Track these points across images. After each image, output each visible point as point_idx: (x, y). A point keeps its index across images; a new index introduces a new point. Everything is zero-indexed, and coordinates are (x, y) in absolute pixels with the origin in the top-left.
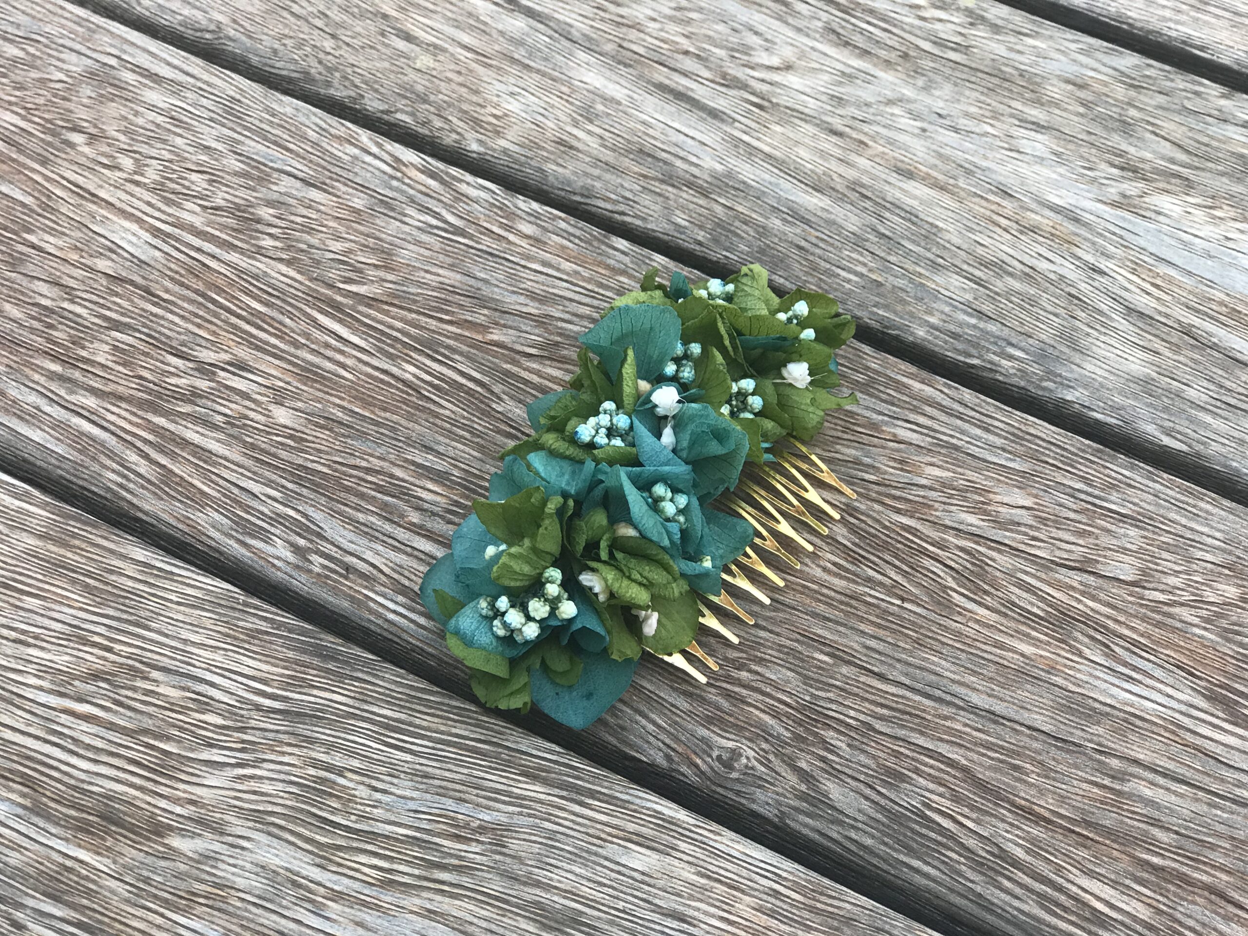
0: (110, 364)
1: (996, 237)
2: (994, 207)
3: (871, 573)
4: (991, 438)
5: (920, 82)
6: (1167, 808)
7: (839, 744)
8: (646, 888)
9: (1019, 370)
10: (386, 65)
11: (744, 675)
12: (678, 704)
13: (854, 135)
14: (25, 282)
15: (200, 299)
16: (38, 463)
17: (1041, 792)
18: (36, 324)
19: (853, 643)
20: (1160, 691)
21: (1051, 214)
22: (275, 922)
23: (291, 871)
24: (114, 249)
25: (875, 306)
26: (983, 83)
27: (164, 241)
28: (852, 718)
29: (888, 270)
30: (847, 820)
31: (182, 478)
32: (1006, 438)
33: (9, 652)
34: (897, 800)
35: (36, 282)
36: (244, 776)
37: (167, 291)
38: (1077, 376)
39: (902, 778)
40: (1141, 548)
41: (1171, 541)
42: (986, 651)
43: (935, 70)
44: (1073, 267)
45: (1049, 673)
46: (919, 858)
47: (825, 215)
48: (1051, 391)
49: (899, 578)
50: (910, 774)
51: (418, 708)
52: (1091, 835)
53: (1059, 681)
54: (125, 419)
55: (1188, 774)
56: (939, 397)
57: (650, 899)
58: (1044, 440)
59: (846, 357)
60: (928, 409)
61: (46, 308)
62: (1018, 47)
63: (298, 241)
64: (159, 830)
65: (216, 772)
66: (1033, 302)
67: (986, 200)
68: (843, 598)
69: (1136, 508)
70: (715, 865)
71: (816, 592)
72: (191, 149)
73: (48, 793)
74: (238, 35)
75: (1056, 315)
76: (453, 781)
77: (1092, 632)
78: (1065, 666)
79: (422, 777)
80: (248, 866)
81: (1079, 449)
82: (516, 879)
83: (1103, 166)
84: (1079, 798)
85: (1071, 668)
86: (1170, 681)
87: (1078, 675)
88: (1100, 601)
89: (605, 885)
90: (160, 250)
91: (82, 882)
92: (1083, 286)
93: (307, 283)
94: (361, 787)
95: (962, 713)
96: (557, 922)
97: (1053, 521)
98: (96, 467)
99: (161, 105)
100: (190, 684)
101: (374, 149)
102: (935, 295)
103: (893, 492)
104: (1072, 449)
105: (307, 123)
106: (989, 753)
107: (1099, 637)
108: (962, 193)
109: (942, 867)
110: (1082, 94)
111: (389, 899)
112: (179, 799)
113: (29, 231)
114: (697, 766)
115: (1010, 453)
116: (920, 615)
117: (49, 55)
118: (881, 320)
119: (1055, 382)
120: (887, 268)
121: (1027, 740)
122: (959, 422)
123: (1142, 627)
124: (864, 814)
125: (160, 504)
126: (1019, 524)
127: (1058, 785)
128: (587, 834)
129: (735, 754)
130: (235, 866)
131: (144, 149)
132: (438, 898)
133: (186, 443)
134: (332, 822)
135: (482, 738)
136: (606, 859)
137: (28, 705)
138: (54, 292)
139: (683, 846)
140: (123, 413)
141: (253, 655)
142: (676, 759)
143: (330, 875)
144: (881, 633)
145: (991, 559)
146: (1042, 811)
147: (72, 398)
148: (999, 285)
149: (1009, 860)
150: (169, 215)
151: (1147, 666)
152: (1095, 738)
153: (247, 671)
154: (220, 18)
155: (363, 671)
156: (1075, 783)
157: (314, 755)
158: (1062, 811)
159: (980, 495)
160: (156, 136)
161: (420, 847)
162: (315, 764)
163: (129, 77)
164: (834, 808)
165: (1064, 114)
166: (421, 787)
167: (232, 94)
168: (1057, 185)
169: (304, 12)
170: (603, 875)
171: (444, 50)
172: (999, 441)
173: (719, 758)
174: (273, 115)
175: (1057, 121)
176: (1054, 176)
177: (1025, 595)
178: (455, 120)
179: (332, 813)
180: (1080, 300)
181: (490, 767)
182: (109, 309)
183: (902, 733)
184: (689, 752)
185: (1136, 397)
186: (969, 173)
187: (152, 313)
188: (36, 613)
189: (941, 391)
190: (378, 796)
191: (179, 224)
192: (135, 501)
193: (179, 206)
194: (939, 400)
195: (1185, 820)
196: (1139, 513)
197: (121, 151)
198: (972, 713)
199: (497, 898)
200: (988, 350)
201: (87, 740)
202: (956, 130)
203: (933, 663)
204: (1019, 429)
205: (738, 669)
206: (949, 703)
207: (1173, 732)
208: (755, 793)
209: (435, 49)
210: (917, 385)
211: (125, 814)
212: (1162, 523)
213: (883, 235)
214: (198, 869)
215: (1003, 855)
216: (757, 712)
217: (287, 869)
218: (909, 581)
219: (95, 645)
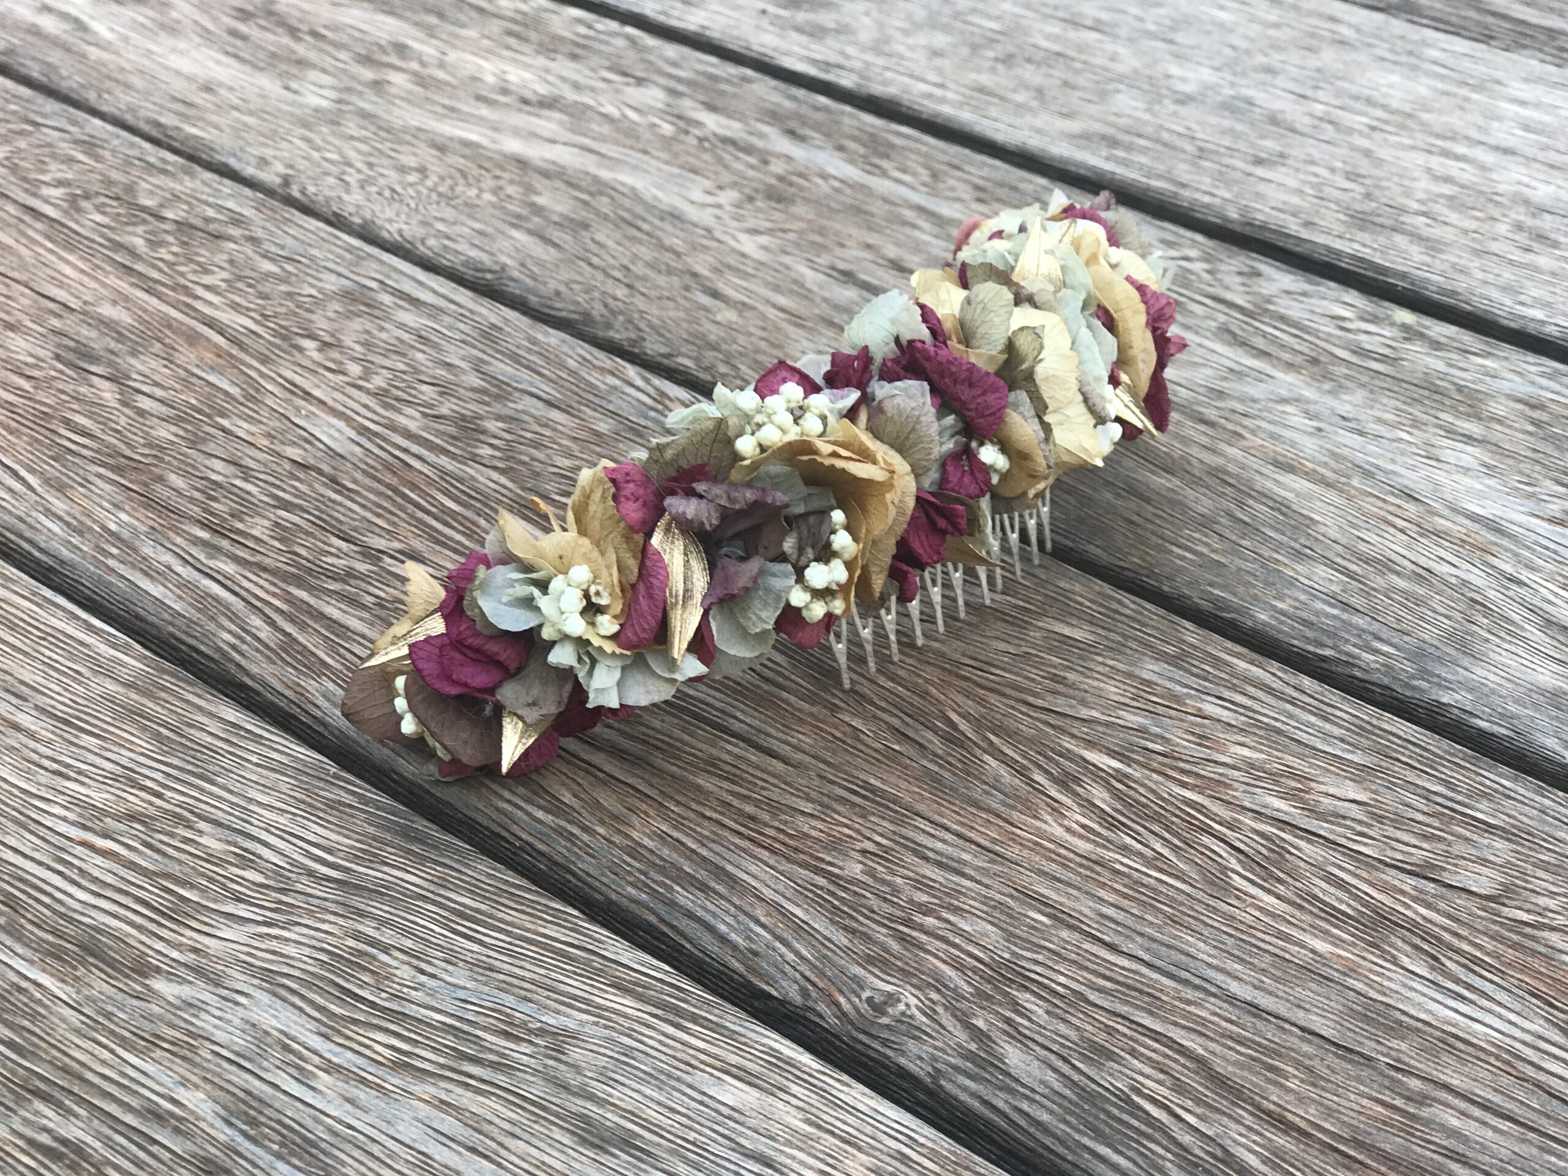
0: (265, 538)
1: (1386, 535)
2: (1391, 509)
3: (1128, 840)
4: (1328, 726)
5: (1327, 386)
6: (1477, 1143)
7: (1034, 1008)
8: (732, 1124)
9: (1382, 665)
10: (682, 314)
11: (930, 921)
12: (834, 938)
13: (1230, 426)
14: (200, 458)
15: (390, 493)
16: (151, 618)
17: (1301, 1099)
18: (197, 495)
19: (1085, 907)
20: (1500, 1016)
21: (1467, 522)
22: (246, 1081)
23: (286, 1035)
24: (311, 439)
25: (1210, 585)
26: (1408, 393)
27: (369, 439)
28: (1060, 984)
29: (1234, 552)
30: (1022, 1090)
31: (305, 647)
32: (1348, 730)
33: (43, 780)
34: (1097, 1078)
35: (214, 460)
36: (268, 935)
37: (355, 481)
38: (1461, 679)
39: (1111, 1056)
40: (1509, 862)
41: (1553, 861)
42: (1263, 941)
43: (1347, 377)
44: (1483, 574)
45: (1345, 974)
46: (1109, 1146)
47: (1171, 495)
48: (1423, 691)
49: (1166, 852)
50: (1122, 1054)
51: (506, 902)
52: (1360, 1157)
53: (1358, 985)
54: (262, 587)
55: (1517, 1110)
56: (1268, 679)
57: (733, 1136)
58: (1400, 737)
59: (1157, 629)
60: (1251, 690)
61: (215, 482)
62: (1461, 364)
63: (521, 453)
64: (143, 969)
65: (235, 926)
66: (1419, 601)
67: (1384, 501)
68: (1084, 862)
69: (1511, 821)
70: (829, 1116)
71: (1050, 850)
72: (429, 364)
73: (29, 916)
74: (522, 277)
75: (1446, 617)
76: (523, 979)
77: (1418, 941)
78: (1371, 971)
79: (485, 968)
80: (237, 1021)
81: (1446, 752)
82: (566, 1088)
83: (1548, 483)
84: (1352, 1114)
85: (1379, 974)
86: (1517, 1007)
87: (1386, 983)
88: (1438, 911)
89: (678, 1113)
90: (361, 446)
91: (32, 1004)
92: (1491, 594)
93: (519, 491)
94: (406, 967)
95: (1212, 1000)
96: (602, 1140)
97: (1392, 820)
98: (212, 627)
99: (412, 324)
100: (240, 840)
101: (639, 383)
102: (1292, 583)
103: (1182, 765)
104: (1437, 751)
105: (570, 353)
106: (1238, 1048)
107: (1426, 947)
108: (1353, 492)
109: (1139, 1160)
110: (1536, 414)
111: (396, 1082)
112: (181, 945)
113: (223, 415)
114: (838, 1005)
115: (1349, 744)
116: (1183, 892)
117: (307, 274)
118: (1215, 601)
119: (1429, 682)
120: (1234, 550)
121: (1296, 1041)
122: (1288, 707)
123: (1489, 945)
124: (1047, 1086)
125: (271, 668)
126: (1344, 817)
127: (1329, 1096)
128: (674, 1057)
129: (892, 999)
130: (220, 1018)
131: (378, 360)
132: (459, 1090)
133: (322, 616)
134: (356, 995)
135: (576, 942)
136: (690, 1086)
137: (42, 832)
138: (230, 470)
139: (795, 1089)
140: (261, 582)
141: (325, 824)
142: (814, 995)
143: (332, 1046)
144: (1125, 903)
145: (1296, 848)
146: (1297, 1120)
147: (211, 563)
148: (1379, 582)
149: (1236, 1167)
150: (384, 417)
151: (1488, 988)
152: (1393, 1053)
153: (312, 837)
154: (508, 261)
155: (452, 858)
156: (1352, 1097)
157: (361, 928)
158: (1327, 1125)
159: (1299, 781)
160: (397, 350)
161: (455, 1036)
162: (358, 936)
163: (387, 299)
164: (1008, 1074)
165: (1507, 431)
166: (480, 978)
167: (493, 321)
168: (1481, 496)
169: (603, 264)
170: (678, 1101)
171: (753, 308)
172: (1337, 731)
173: (869, 1001)
174: (534, 344)
175: (1495, 437)
176: (1480, 487)
177: (1333, 890)
178: (743, 367)
179: (361, 987)
180: (1485, 606)
181: (575, 973)
182: (284, 490)
183: (1124, 1009)
184: (833, 988)
185: (1536, 706)
186: (1367, 474)
187: (330, 500)
188: (90, 751)
189: (1274, 674)
190: (423, 978)
191: (392, 427)
192: (243, 662)
193: (399, 411)
194: (1268, 682)
195: (1501, 1160)
196: (1514, 826)
197: (354, 359)
198: (1225, 1001)
199: (533, 1103)
200: (1347, 641)
201: (96, 873)
202: (1361, 433)
203: (1187, 943)
204: (1369, 723)
205: (924, 914)
206: (1197, 987)
207: (1508, 1063)
208: (905, 1044)
209: (742, 307)
210: (1242, 665)
211: (110, 948)
212: (1545, 840)
213: (1241, 520)
214: (175, 1015)
215: (1228, 1159)
216: (935, 961)
217: (282, 1032)
218: (1179, 856)
219: (143, 788)
